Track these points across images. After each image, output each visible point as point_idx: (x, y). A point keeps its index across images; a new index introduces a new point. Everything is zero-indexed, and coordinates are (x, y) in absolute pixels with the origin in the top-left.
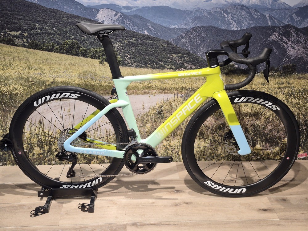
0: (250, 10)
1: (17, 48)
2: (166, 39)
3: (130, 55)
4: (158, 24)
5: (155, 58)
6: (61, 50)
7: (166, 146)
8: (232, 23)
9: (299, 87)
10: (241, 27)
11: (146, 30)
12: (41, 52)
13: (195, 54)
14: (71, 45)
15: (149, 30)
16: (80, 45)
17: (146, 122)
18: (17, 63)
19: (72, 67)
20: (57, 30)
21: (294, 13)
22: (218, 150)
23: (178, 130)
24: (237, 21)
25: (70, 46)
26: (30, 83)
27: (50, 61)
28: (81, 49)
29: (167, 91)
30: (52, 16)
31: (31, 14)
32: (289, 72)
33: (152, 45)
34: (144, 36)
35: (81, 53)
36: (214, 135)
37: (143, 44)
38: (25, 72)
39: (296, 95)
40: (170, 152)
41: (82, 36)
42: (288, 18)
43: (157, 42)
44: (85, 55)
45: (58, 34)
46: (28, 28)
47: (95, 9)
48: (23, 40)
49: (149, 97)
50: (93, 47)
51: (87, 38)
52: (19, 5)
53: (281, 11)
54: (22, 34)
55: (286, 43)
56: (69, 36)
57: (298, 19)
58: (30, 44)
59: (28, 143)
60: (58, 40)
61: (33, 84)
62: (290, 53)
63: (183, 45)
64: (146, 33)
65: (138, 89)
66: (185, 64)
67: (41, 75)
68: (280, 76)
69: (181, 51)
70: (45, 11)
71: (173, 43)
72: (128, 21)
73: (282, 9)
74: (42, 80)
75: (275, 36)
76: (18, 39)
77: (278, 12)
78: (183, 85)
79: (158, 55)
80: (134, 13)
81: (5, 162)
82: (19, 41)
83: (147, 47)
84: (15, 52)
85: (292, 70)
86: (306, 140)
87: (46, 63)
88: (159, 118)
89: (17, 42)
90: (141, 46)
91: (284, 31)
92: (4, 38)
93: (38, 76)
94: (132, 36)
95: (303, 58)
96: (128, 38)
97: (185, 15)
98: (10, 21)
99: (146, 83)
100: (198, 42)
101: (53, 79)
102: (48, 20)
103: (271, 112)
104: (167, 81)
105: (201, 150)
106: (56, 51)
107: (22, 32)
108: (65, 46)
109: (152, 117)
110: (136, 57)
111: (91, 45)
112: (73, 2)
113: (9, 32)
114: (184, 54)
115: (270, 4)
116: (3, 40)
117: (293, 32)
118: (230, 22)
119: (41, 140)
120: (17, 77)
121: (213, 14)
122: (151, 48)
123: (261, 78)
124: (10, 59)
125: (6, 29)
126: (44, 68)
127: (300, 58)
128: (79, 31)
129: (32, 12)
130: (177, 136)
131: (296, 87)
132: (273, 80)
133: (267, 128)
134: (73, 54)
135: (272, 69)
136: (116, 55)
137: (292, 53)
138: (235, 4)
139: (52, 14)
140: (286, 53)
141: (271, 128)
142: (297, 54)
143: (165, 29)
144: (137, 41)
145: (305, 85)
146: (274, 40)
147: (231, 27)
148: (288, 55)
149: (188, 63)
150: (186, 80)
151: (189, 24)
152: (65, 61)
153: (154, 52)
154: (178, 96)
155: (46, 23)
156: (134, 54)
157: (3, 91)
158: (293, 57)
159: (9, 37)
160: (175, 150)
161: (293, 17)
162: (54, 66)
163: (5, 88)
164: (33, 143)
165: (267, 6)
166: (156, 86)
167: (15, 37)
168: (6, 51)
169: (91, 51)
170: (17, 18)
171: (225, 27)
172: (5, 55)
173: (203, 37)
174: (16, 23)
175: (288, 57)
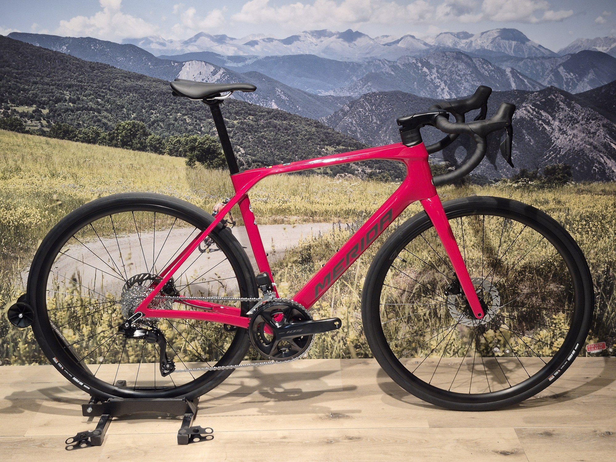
0: (474, 60)
1: (30, 136)
2: (313, 117)
3: (244, 148)
4: (297, 88)
5: (293, 153)
8: (439, 86)
9: (580, 209)
10: (458, 93)
11: (273, 100)
12: (75, 143)
13: (369, 146)
14: (132, 131)
15: (279, 101)
16: (148, 130)
17: (279, 278)
18: (30, 165)
19: (134, 171)
20: (105, 102)
21: (560, 65)
22: (424, 336)
23: (343, 294)
24: (449, 82)
25: (130, 133)
26: (53, 205)
27: (91, 162)
28: (150, 137)
29: (318, 218)
30: (95, 76)
31: (54, 72)
32: (559, 179)
33: (286, 129)
34: (269, 112)
35: (151, 145)
36: (415, 304)
37: (269, 127)
38: (45, 183)
39: (575, 226)
40: (329, 339)
41: (152, 114)
42: (549, 74)
43: (295, 124)
44: (157, 149)
45: (107, 110)
46: (50, 100)
47: (175, 62)
48: (40, 122)
49: (285, 229)
50: (173, 134)
51: (161, 116)
52: (33, 56)
53: (535, 62)
54: (39, 111)
55: (548, 124)
56: (128, 114)
57: (569, 77)
58: (53, 129)
60: (105, 121)
61: (60, 205)
62: (558, 142)
63: (345, 129)
64: (275, 107)
66: (351, 164)
67: (76, 188)
68: (541, 187)
69: (343, 140)
70: (82, 67)
71: (327, 125)
73: (536, 58)
74: (78, 198)
75: (526, 110)
76: (31, 121)
77: (529, 64)
78: (350, 206)
79: (298, 148)
80: (250, 69)
81: (7, 359)
82: (34, 124)
83: (277, 134)
84: (25, 144)
85: (564, 177)
87: (85, 164)
88: (304, 270)
89: (29, 126)
90: (265, 132)
91: (544, 100)
92: (5, 118)
93: (69, 191)
94: (247, 113)
95: (584, 151)
96: (239, 116)
97: (348, 71)
98: (16, 86)
99: (277, 202)
100: (375, 122)
101: (97, 195)
102: (88, 83)
103: (527, 260)
104: (317, 199)
105: (391, 336)
106: (103, 142)
107: (38, 106)
108: (120, 133)
109: (291, 269)
110: (256, 152)
111: (169, 129)
112: (133, 50)
113: (15, 106)
114: (349, 145)
115: (513, 48)
116: (3, 122)
117: (562, 101)
118: (436, 85)
119: (76, 316)
120: (29, 193)
121: (401, 69)
122: (285, 135)
123: (502, 191)
124: (16, 158)
125: (9, 101)
126: (81, 174)
127: (578, 152)
128: (146, 104)
129: (56, 69)
130: (342, 306)
131: (574, 209)
132: (526, 195)
133: (520, 291)
134: (134, 147)
135: (523, 174)
136: (217, 149)
137: (562, 143)
138: (444, 48)
139: (95, 72)
140: (550, 143)
141: (529, 291)
142: (572, 145)
143: (310, 98)
144: (257, 121)
145: (591, 205)
146: (525, 118)
147: (438, 94)
148: (553, 147)
149: (358, 163)
150: (355, 195)
151: (356, 88)
152: (121, 161)
153: (290, 142)
154: (340, 227)
155: (83, 89)
156: (252, 146)
157: (4, 220)
158: (564, 149)
159: (13, 117)
160: (338, 335)
161: (558, 72)
162: (100, 171)
163: (7, 213)
164: (60, 320)
165: (507, 53)
166: (297, 207)
167: (25, 116)
168: (9, 144)
169: (170, 142)
170: (30, 81)
171: (427, 94)
172: (7, 151)
173: (385, 114)
174: (28, 89)
175: (555, 149)
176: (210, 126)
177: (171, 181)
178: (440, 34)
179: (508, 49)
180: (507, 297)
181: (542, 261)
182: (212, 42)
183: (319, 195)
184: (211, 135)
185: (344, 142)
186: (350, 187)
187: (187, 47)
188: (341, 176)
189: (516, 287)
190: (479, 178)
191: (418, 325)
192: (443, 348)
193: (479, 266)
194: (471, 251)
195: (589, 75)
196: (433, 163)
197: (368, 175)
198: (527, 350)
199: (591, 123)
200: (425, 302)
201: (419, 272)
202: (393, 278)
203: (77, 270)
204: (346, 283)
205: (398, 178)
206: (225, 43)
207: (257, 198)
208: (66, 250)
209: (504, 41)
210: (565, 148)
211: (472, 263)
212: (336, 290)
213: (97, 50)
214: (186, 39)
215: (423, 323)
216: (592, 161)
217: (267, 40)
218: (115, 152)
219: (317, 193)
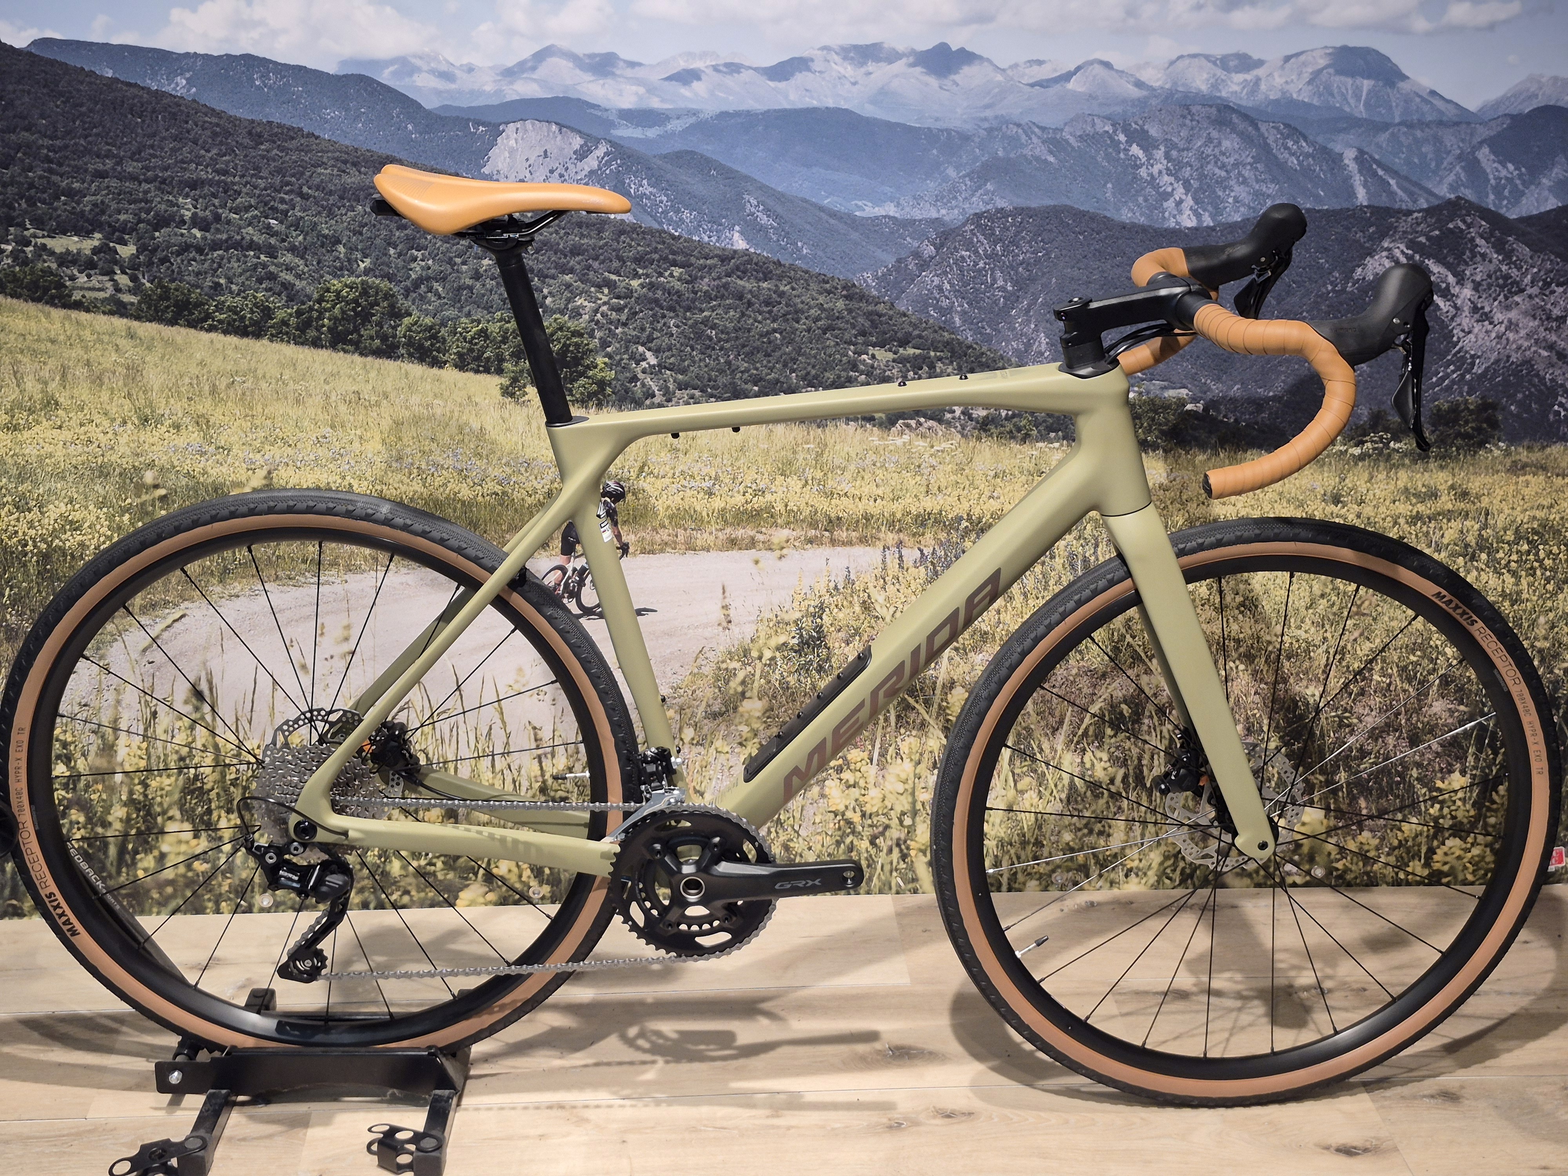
0: (1263, 128)
1: (84, 316)
2: (840, 272)
3: (657, 351)
4: (801, 195)
5: (785, 365)
7: (843, 814)
8: (1171, 194)
9: (1515, 513)
10: (1217, 211)
12: (205, 336)
13: (984, 349)
14: (359, 305)
15: (752, 229)
16: (403, 303)
17: (740, 689)
18: (83, 392)
19: (363, 411)
20: (288, 228)
21: (1481, 143)
22: (1109, 835)
23: (902, 731)
24: (1195, 184)
25: (354, 310)
26: (144, 497)
27: (248, 384)
28: (407, 321)
29: (844, 535)
30: (263, 157)
31: (152, 147)
32: (1466, 436)
33: (767, 304)
34: (726, 257)
35: (410, 343)
36: (1089, 754)
37: (722, 297)
38: (123, 440)
39: (1501, 555)
40: (864, 844)
41: (415, 259)
42: (1452, 166)
43: (793, 289)
44: (427, 352)
45: (292, 249)
46: (140, 221)
47: (478, 123)
48: (112, 280)
49: (757, 562)
50: (468, 315)
51: (437, 267)
52: (96, 103)
53: (1418, 133)
54: (110, 248)
55: (1446, 293)
56: (349, 260)
57: (1504, 173)
58: (146, 298)
59: (131, 802)
60: (289, 277)
61: (163, 498)
62: (1469, 343)
63: (923, 303)
64: (740, 243)
65: (699, 522)
67: (206, 453)
68: (1420, 457)
69: (916, 332)
70: (228, 134)
71: (875, 293)
72: (645, 182)
73: (1422, 124)
74: (210, 480)
75: (1391, 257)
76: (89, 276)
77: (1403, 139)
78: (929, 504)
79: (799, 351)
80: (678, 146)
82: (94, 282)
83: (743, 314)
84: (69, 338)
85: (1479, 430)
87: (231, 392)
88: (805, 668)
89: (82, 289)
90: (713, 309)
91: (1437, 232)
92: (17, 268)
93: (188, 461)
94: (665, 259)
95: (1533, 366)
96: (644, 268)
97: (935, 152)
98: (48, 182)
99: (739, 492)
100: (1002, 287)
101: (264, 472)
102: (243, 176)
103: (1378, 641)
104: (844, 485)
105: (1024, 836)
106: (281, 332)
107: (108, 237)
108: (326, 310)
109: (770, 665)
110: (686, 363)
111: (459, 301)
112: (366, 90)
113: (43, 237)
114: (932, 345)
115: (1363, 98)
116: (11, 278)
117: (1482, 237)
118: (1161, 190)
119: (202, 788)
120: (80, 467)
121: (1073, 148)
122: (765, 319)
123: (1322, 466)
124: (45, 374)
125: (27, 222)
126: (221, 417)
127: (1518, 366)
128: (397, 234)
129: (157, 138)
130: (899, 760)
131: (1501, 511)
132: (1382, 476)
133: (1355, 721)
134: (365, 347)
135: (1377, 421)
136: (584, 353)
137: (1480, 342)
138: (1186, 95)
139: (263, 147)
140: (1448, 343)
141: (1378, 720)
142: (1505, 348)
143: (832, 221)
144: (692, 280)
145: (1545, 503)
147: (1167, 214)
148: (1455, 355)
150: (943, 476)
151: (955, 198)
152: (328, 383)
153: (778, 335)
154: (901, 557)
155: (231, 192)
156: (678, 345)
157: (10, 538)
158: (1482, 360)
159: (40, 265)
160: (887, 834)
161: (1478, 161)
162: (272, 409)
163: (18, 520)
164: (159, 799)
165: (1347, 109)
166: (791, 505)
167: (70, 262)
168: (28, 336)
169: (461, 334)
170: (86, 171)
171: (1138, 214)
172: (20, 356)
173: (1028, 264)
174: (80, 191)
175: (1459, 359)
176: (567, 294)
177: (461, 437)
178: (1179, 58)
179: (1352, 102)
180: (1322, 736)
181: (1414, 644)
182: (578, 71)
183: (848, 475)
184: (570, 317)
185: (920, 336)
186: (931, 455)
187: (511, 83)
188: (908, 426)
189: (1346, 710)
191: (1093, 808)
192: (1155, 865)
193: (1255, 657)
194: (1235, 619)
195: (1555, 170)
196: (1148, 393)
197: (978, 422)
198: (1369, 868)
199: (1554, 292)
200: (1112, 750)
201: (1100, 673)
203: (206, 669)
204: (911, 701)
205: (1056, 431)
206: (613, 74)
207: (685, 483)
208: (177, 616)
209: (1343, 78)
210: (1485, 355)
211: (1236, 650)
212: (886, 720)
213: (270, 88)
214: (510, 62)
215: (1107, 803)
216: (1550, 392)
217: (725, 70)
218: (314, 361)
219: (844, 470)
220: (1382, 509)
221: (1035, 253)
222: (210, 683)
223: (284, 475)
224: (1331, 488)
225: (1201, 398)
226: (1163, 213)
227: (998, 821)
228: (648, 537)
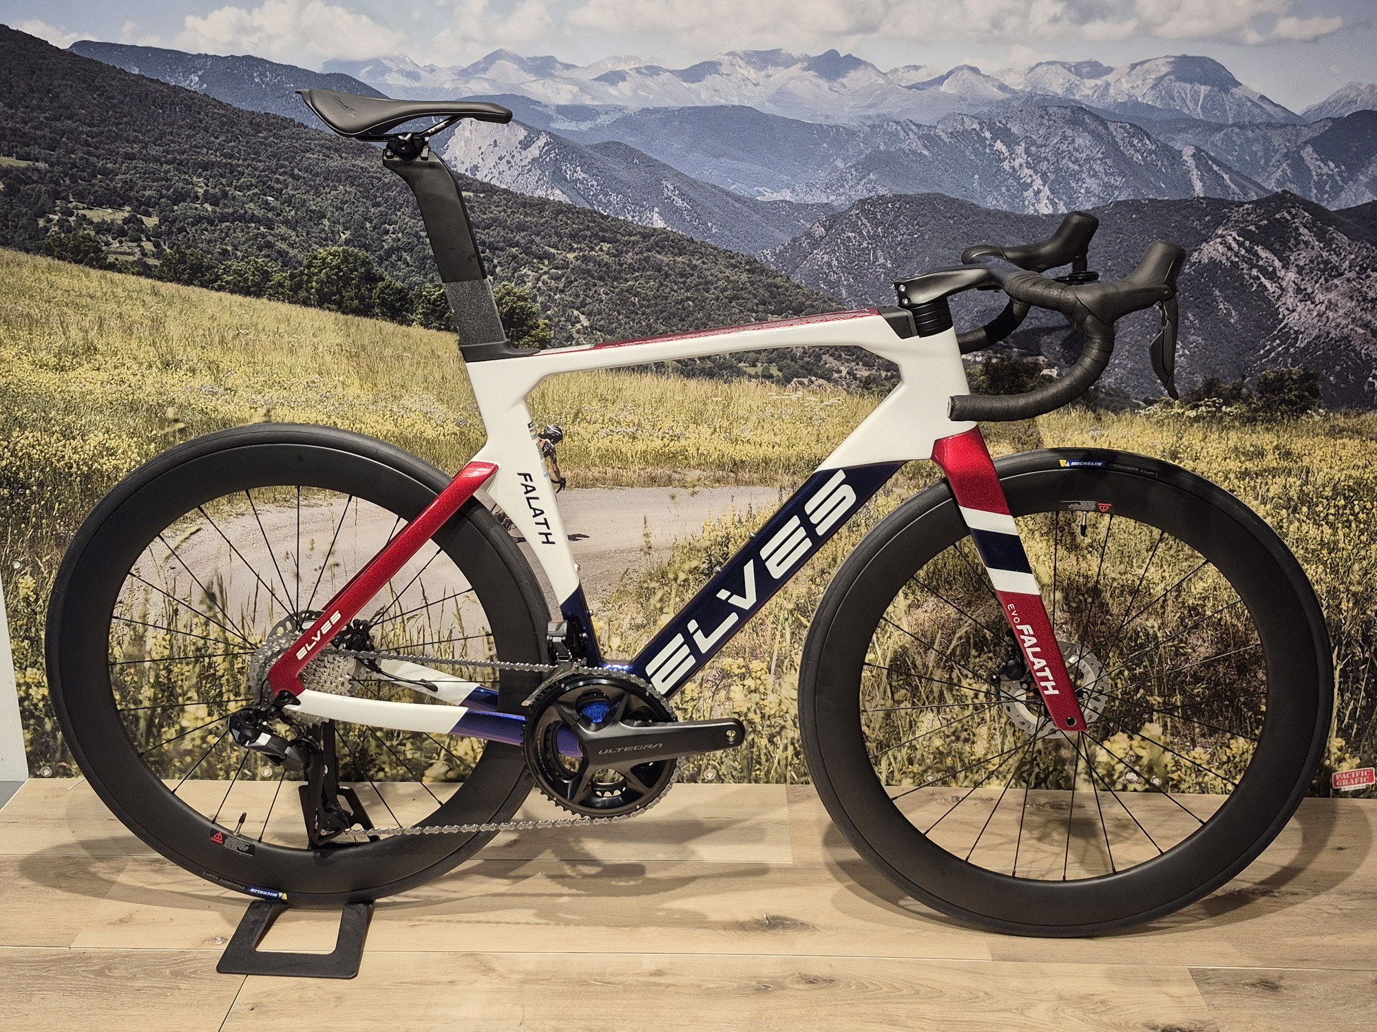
0: (1112, 127)
1: (117, 277)
2: (743, 249)
3: (589, 315)
4: (710, 182)
6: (297, 288)
7: (746, 715)
8: (1030, 185)
9: (1333, 472)
10: (1071, 201)
12: (215, 295)
14: (341, 270)
15: (669, 211)
16: (378, 269)
17: (658, 605)
18: (116, 340)
20: (282, 204)
21: (1305, 143)
22: (973, 742)
23: (797, 645)
24: (1052, 176)
25: (337, 274)
26: (167, 430)
27: (251, 336)
28: (380, 284)
29: (747, 476)
30: (262, 143)
31: (171, 134)
32: (1290, 403)
33: (682, 276)
34: (647, 234)
35: (383, 303)
36: (956, 673)
37: (644, 269)
38: (149, 381)
39: (1320, 508)
40: (764, 742)
41: (387, 232)
42: (1279, 163)
43: (704, 263)
44: (397, 311)
45: (286, 222)
46: (162, 196)
48: (140, 246)
49: (673, 497)
50: (432, 280)
51: (405, 239)
53: (1250, 134)
54: (137, 220)
55: (1272, 276)
56: (333, 232)
57: (1325, 170)
58: (167, 261)
59: (157, 684)
60: (283, 246)
61: (182, 431)
62: (1292, 320)
63: (814, 277)
64: (659, 223)
65: (624, 461)
66: (824, 357)
67: (216, 393)
68: (1249, 420)
69: (809, 302)
70: (232, 124)
71: (773, 267)
72: (579, 168)
73: (1253, 126)
74: (220, 416)
75: (1224, 243)
76: (121, 242)
77: (1235, 138)
78: (820, 450)
79: (709, 316)
80: (607, 138)
82: (125, 248)
83: (661, 284)
84: (105, 294)
85: (1301, 397)
86: (1368, 710)
87: (237, 342)
89: (115, 253)
90: (636, 279)
91: (1265, 222)
92: (63, 235)
93: (202, 400)
94: (596, 236)
95: (1350, 342)
96: (579, 243)
97: (825, 145)
98: (87, 162)
99: (658, 437)
100: (883, 264)
101: (264, 411)
102: (245, 160)
103: (1210, 581)
104: (746, 433)
106: (277, 293)
107: (136, 210)
108: (315, 274)
110: (613, 325)
111: (424, 268)
112: (346, 87)
113: (84, 208)
115: (1201, 101)
116: (58, 243)
117: (1305, 227)
118: (1022, 181)
119: (214, 674)
120: (115, 403)
121: (945, 143)
122: (680, 289)
123: (1162, 426)
124: (86, 324)
125: (71, 196)
126: (229, 363)
127: (1336, 342)
128: (373, 210)
129: (176, 126)
130: (793, 671)
131: (1320, 470)
132: (1215, 436)
133: (1190, 651)
134: (347, 307)
135: (1210, 388)
136: (528, 315)
137: (1302, 320)
138: (1044, 98)
139: (261, 135)
140: (1274, 320)
141: (1210, 650)
142: (1325, 325)
143: (737, 205)
144: (619, 254)
145: (1360, 464)
146: (1220, 261)
147: (1026, 203)
148: (1280, 330)
149: (840, 356)
150: (832, 426)
151: (843, 186)
152: (316, 337)
153: (691, 303)
155: (235, 173)
156: (607, 310)
157: (58, 461)
158: (1305, 336)
159: (81, 233)
160: (783, 733)
161: (1302, 159)
162: (270, 358)
163: (64, 446)
164: (180, 683)
165: (1186, 111)
166: (702, 450)
167: (105, 230)
168: (72, 292)
169: (426, 296)
170: (117, 154)
171: (1001, 202)
172: (65, 308)
173: (906, 245)
174: (113, 171)
175: (1283, 335)
176: (514, 264)
178: (1038, 65)
179: (1190, 104)
180: (1160, 663)
182: (522, 73)
183: (750, 425)
184: (516, 284)
185: (812, 306)
186: (821, 409)
187: (466, 82)
188: (801, 383)
189: (1181, 641)
190: (1110, 395)
191: (960, 718)
192: (1013, 770)
195: (1371, 168)
197: (861, 382)
198: (1200, 780)
199: (1370, 276)
200: (977, 668)
201: (966, 602)
202: (908, 612)
203: (217, 575)
204: (804, 619)
206: (552, 75)
207: (613, 428)
208: (194, 530)
209: (1182, 84)
210: (1307, 331)
213: (267, 84)
214: (466, 64)
215: (972, 714)
216: (1367, 364)
217: (645, 72)
218: (305, 318)
219: (747, 420)
220: (1214, 465)
221: (911, 234)
222: (221, 586)
223: (281, 414)
224: (1169, 445)
225: (1055, 365)
226: (1024, 201)
227: (877, 726)
228: (582, 474)
